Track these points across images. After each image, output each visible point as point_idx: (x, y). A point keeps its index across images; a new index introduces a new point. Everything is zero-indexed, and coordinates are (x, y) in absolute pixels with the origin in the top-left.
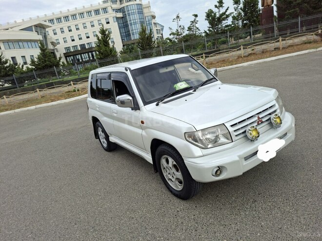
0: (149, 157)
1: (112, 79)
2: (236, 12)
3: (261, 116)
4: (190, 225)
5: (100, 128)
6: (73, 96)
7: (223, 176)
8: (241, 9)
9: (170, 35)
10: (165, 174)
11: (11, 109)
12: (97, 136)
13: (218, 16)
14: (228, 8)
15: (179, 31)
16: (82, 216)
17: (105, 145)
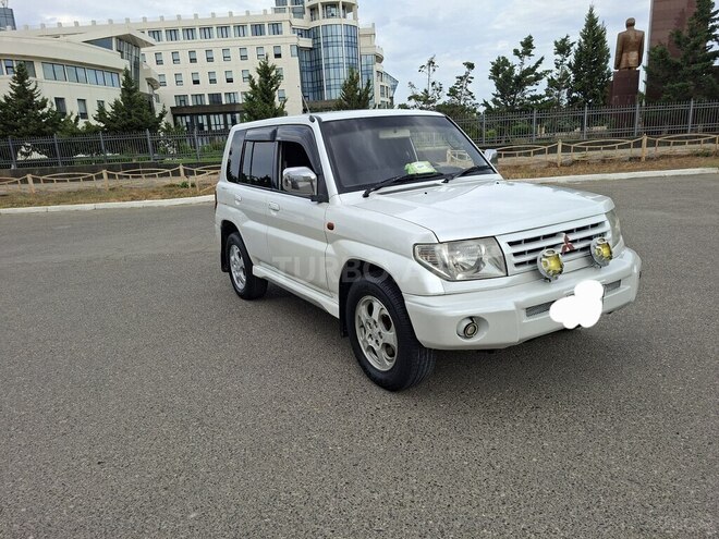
0: (332, 305)
1: (278, 139)
2: (558, 71)
3: (572, 237)
4: (398, 433)
5: (235, 247)
6: (180, 195)
7: (479, 340)
8: (569, 65)
9: (410, 99)
10: (360, 339)
11: (40, 204)
12: (226, 265)
13: (517, 72)
14: (542, 59)
15: (430, 93)
16: (178, 400)
17: (241, 286)
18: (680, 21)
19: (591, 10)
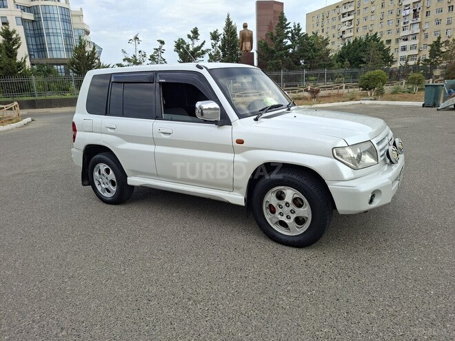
5: (102, 165)
8: (219, 47)
9: (124, 60)
14: (204, 42)
15: (138, 57)
18: (270, 27)
19: (228, 16)
